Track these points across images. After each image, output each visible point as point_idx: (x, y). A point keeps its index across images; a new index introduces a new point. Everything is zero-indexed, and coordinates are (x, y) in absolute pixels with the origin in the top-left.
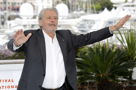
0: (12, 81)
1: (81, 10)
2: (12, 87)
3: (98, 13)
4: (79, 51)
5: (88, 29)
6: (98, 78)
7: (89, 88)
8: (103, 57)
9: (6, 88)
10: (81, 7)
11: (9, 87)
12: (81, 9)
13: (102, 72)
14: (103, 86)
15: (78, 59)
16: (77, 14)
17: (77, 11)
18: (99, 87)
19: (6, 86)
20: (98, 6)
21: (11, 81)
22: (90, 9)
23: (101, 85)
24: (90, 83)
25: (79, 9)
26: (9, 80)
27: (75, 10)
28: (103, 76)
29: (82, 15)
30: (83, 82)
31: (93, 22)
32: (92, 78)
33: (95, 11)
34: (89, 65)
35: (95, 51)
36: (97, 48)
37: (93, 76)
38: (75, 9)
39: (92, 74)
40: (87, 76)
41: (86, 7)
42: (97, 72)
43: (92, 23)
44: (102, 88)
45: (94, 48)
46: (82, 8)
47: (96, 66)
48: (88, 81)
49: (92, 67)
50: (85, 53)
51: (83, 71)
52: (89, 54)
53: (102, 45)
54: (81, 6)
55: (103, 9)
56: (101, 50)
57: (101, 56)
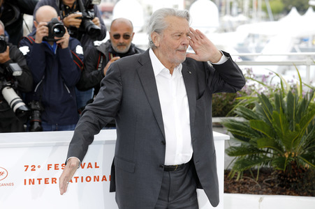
0: (96, 167)
1: (239, 13)
2: (96, 179)
3: (276, 20)
4: (237, 103)
5: (254, 53)
6: (281, 161)
7: (260, 182)
8: (290, 115)
9: (82, 181)
10: (240, 7)
11: (88, 179)
12: (240, 10)
13: (288, 148)
14: (290, 177)
15: (237, 119)
16: (230, 22)
17: (231, 14)
18: (283, 181)
19: (82, 177)
20: (279, 4)
21: (93, 165)
22: (260, 9)
23: (285, 176)
24: (262, 171)
25: (234, 10)
26: (90, 164)
27: (226, 13)
28: (290, 155)
29: (242, 23)
30: (245, 169)
31: (266, 40)
32: (266, 160)
33: (271, 15)
34: (259, 133)
35: (273, 103)
36: (276, 95)
37: (269, 155)
38: (226, 11)
39: (267, 152)
40: (255, 157)
41: (251, 7)
42: (277, 147)
43: (263, 41)
44: (288, 181)
45: (271, 96)
46: (243, 9)
47: (274, 134)
48: (257, 167)
49: (265, 136)
50: (251, 106)
51: (247, 145)
52: (261, 110)
53: (289, 89)
54: (239, 4)
55: (287, 11)
56: (285, 99)
57: (286, 112)
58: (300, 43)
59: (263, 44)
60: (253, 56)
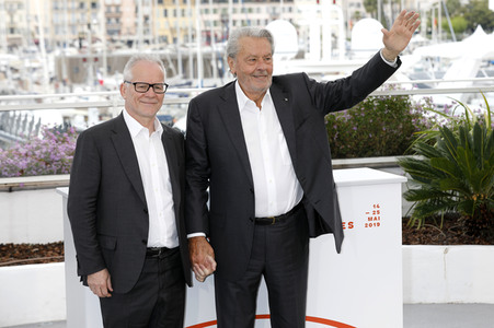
3: (459, 40)
4: (415, 138)
5: (434, 80)
6: (468, 205)
7: (445, 230)
8: (477, 150)
13: (477, 189)
14: (479, 223)
15: (416, 157)
18: (471, 228)
20: (461, 21)
22: (440, 29)
23: (474, 222)
24: (446, 217)
28: (479, 198)
29: (420, 44)
30: (427, 215)
31: (447, 62)
32: (451, 204)
33: (453, 35)
34: (443, 173)
35: (458, 137)
36: (461, 128)
37: (454, 198)
39: (452, 195)
40: (439, 201)
41: (430, 25)
42: (464, 189)
43: (444, 65)
44: (477, 228)
45: (455, 129)
47: (459, 173)
48: (441, 213)
49: (450, 177)
50: (432, 141)
51: (428, 187)
52: (443, 145)
53: (475, 120)
55: (473, 30)
56: (471, 132)
57: (473, 147)
58: (488, 66)
59: (445, 69)
60: (433, 83)
